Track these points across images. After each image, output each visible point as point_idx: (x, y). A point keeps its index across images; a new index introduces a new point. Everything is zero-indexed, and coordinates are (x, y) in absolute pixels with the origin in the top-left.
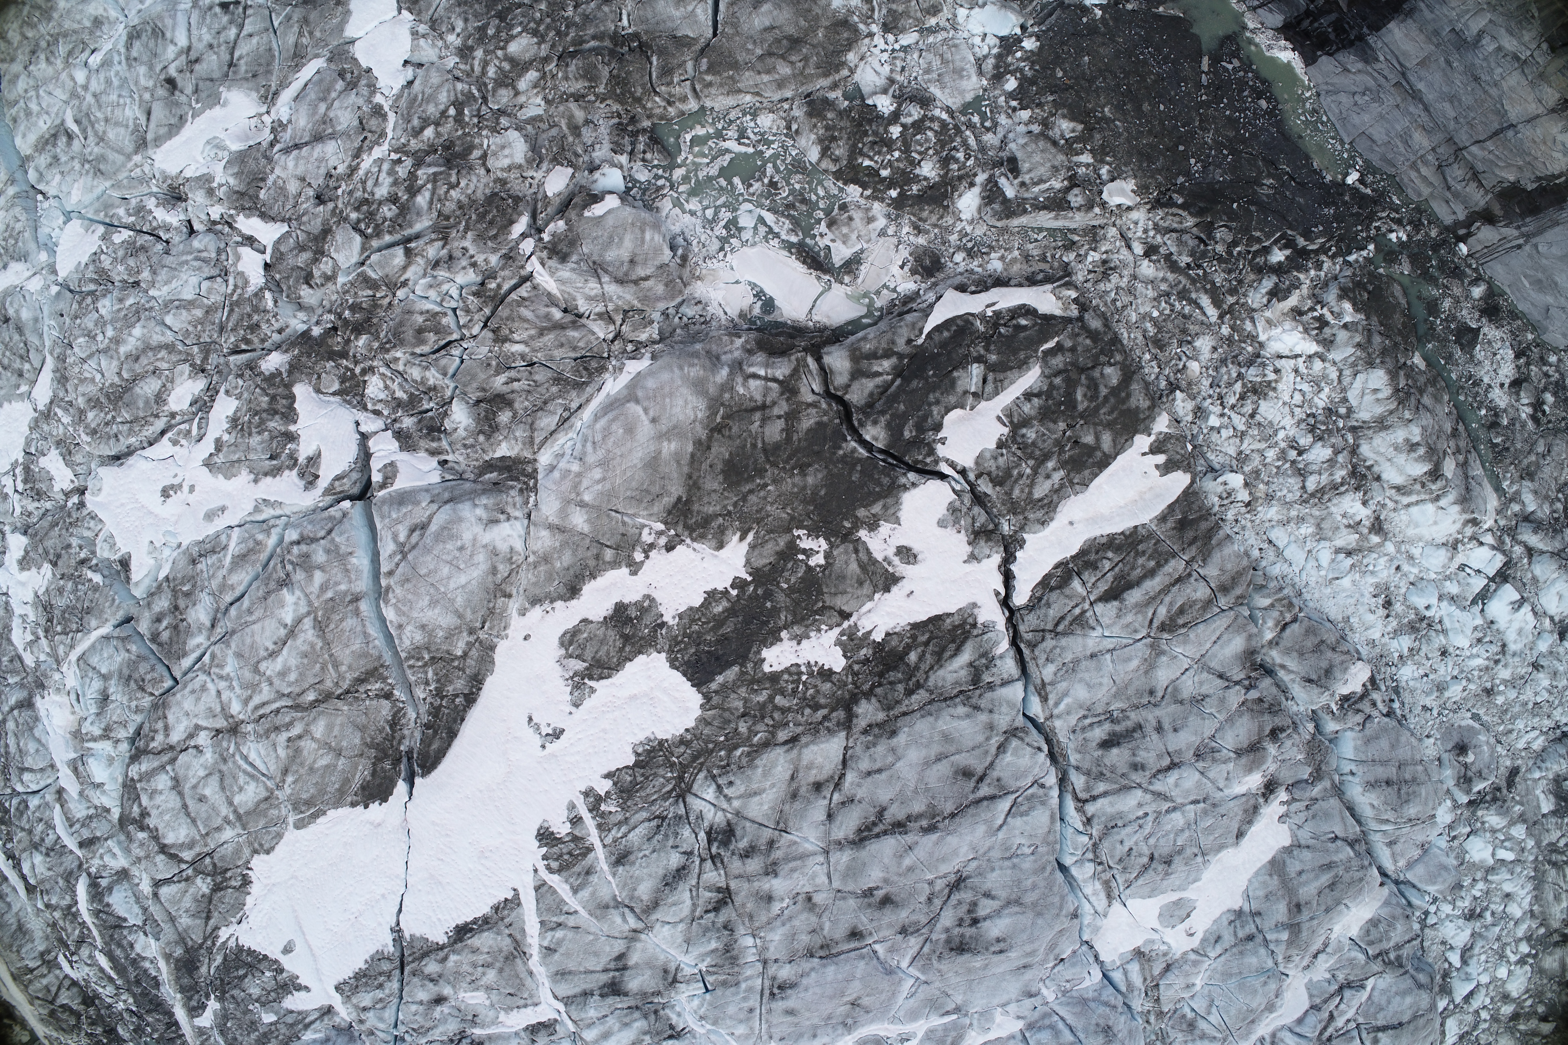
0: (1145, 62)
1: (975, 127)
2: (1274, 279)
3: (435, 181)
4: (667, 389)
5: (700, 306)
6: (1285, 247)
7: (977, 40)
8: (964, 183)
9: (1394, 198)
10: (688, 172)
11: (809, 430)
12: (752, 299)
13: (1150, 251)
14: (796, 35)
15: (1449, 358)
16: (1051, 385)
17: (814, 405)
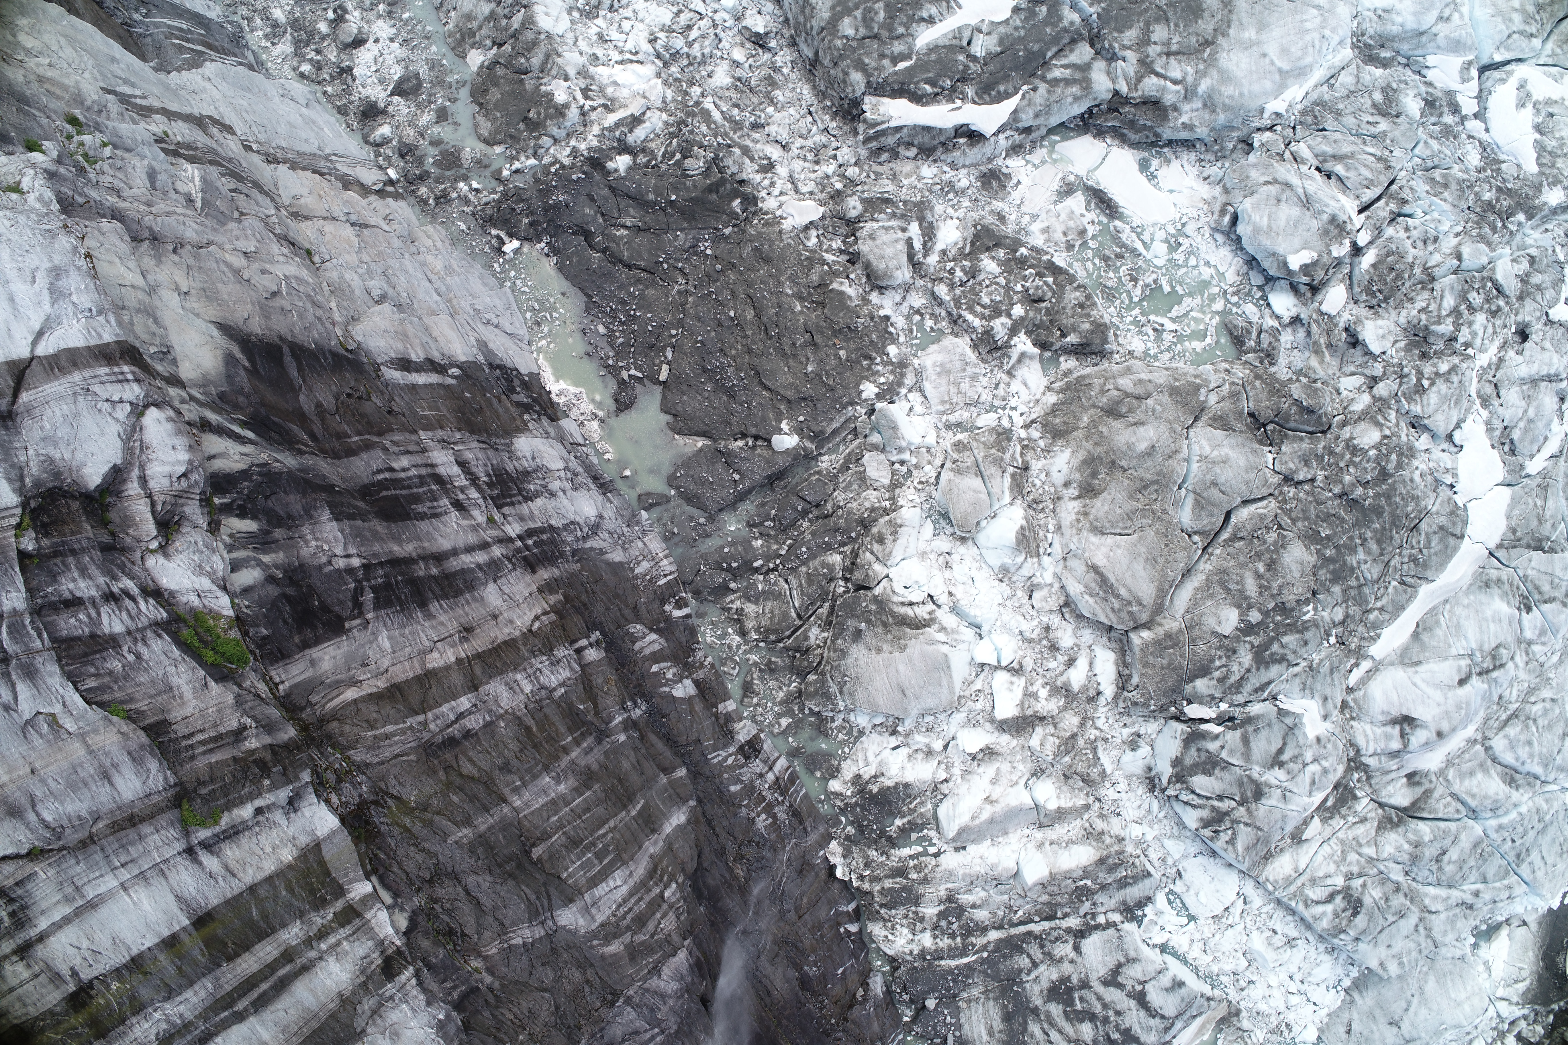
0: (738, 369)
1: (932, 315)
2: (630, 139)
3: (1439, 316)
4: (1255, 76)
5: (1205, 175)
6: (609, 173)
7: (919, 409)
8: (950, 256)
9: (463, 227)
10: (1209, 306)
11: (1130, 27)
12: (1159, 174)
13: (768, 167)
14: (1110, 419)
15: (434, 65)
16: (908, 28)
17: (1124, 47)
